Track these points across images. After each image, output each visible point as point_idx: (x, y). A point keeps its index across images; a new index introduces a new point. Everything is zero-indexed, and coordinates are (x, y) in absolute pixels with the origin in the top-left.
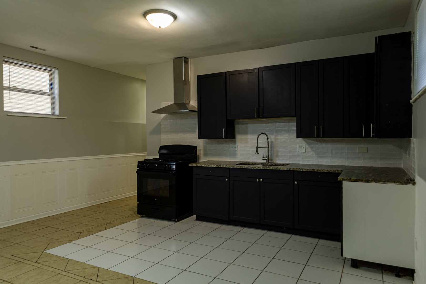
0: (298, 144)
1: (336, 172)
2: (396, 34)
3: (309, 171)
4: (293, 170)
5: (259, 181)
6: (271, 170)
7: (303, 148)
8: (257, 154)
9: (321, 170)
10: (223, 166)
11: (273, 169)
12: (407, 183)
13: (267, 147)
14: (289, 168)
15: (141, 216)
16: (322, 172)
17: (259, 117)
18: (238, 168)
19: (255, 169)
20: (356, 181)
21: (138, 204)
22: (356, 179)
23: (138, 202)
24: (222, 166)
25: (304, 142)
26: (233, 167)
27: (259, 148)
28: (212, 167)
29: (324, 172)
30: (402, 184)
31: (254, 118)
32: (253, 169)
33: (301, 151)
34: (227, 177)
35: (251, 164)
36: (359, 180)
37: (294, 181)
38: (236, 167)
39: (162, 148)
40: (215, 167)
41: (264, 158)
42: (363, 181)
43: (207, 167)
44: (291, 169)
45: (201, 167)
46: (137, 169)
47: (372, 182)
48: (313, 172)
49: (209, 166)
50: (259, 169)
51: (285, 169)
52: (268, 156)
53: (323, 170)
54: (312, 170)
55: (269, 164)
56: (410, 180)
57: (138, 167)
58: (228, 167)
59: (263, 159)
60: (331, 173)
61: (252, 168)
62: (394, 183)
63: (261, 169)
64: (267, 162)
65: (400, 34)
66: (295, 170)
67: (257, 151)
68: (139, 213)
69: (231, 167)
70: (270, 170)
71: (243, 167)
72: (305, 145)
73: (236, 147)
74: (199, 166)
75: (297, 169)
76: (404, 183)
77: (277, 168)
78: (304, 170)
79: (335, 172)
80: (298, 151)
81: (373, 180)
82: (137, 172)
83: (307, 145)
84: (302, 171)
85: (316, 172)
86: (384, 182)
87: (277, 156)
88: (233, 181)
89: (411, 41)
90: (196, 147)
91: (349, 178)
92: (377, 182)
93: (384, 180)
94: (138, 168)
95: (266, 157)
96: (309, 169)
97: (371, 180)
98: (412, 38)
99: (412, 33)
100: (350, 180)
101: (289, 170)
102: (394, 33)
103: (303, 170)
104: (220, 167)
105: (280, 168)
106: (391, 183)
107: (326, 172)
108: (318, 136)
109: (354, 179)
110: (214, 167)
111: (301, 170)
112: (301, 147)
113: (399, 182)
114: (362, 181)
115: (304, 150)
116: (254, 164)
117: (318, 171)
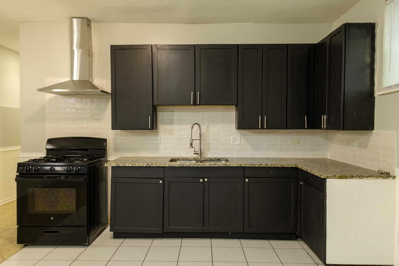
0: (232, 136)
1: (290, 166)
2: (362, 24)
3: (262, 167)
4: (245, 166)
5: (204, 180)
6: (219, 167)
7: (238, 140)
8: (191, 147)
9: (275, 165)
10: (156, 164)
11: (221, 166)
12: (388, 177)
13: (199, 140)
14: (240, 165)
15: (24, 245)
16: (275, 167)
17: (195, 104)
18: (177, 166)
19: (199, 166)
20: (340, 178)
21: (18, 228)
22: (340, 175)
23: (17, 225)
24: (154, 165)
25: (238, 134)
26: (170, 166)
27: (193, 141)
28: (140, 167)
29: (278, 167)
30: (384, 178)
31: (190, 105)
32: (197, 167)
33: (235, 143)
34: (160, 179)
35: (181, 159)
36: (343, 177)
37: (245, 177)
38: (174, 166)
39: (50, 141)
40: (145, 167)
41: (196, 152)
42: (348, 177)
43: (133, 167)
44: (242, 165)
45: (124, 167)
46: (17, 176)
47: (356, 178)
48: (267, 167)
49: (136, 166)
50: (204, 166)
51: (235, 166)
52: (201, 150)
53: (277, 165)
54: (265, 165)
55: (202, 159)
56: (385, 173)
57: (17, 172)
58: (163, 166)
59: (194, 154)
60: (285, 167)
61: (195, 166)
62: (377, 178)
63: (207, 166)
64: (199, 157)
65: (366, 23)
66: (246, 166)
67: (191, 144)
68: (19, 242)
69: (168, 166)
70: (217, 167)
71: (183, 165)
72: (240, 136)
73: (159, 139)
74: (120, 166)
75: (249, 165)
76: (385, 177)
77: (226, 165)
78: (257, 166)
79: (288, 166)
80: (231, 144)
81: (357, 175)
82: (16, 180)
83: (241, 137)
84: (255, 167)
85: (269, 167)
86: (368, 177)
87: (209, 149)
88: (169, 182)
89: (375, 32)
90: (105, 140)
91: (333, 175)
92: (361, 178)
93: (367, 176)
94: (18, 174)
95: (198, 151)
96: (262, 164)
97: (355, 176)
98: (376, 29)
99: (376, 24)
100: (334, 177)
101: (240, 166)
102: (361, 22)
103: (255, 165)
104: (152, 166)
105: (230, 164)
106: (373, 178)
107: (280, 166)
108: (262, 128)
109: (339, 176)
110: (143, 167)
111: (253, 166)
112: (235, 139)
113: (381, 177)
114: (346, 177)
115: (238, 143)
116: (184, 159)
117: (272, 166)
